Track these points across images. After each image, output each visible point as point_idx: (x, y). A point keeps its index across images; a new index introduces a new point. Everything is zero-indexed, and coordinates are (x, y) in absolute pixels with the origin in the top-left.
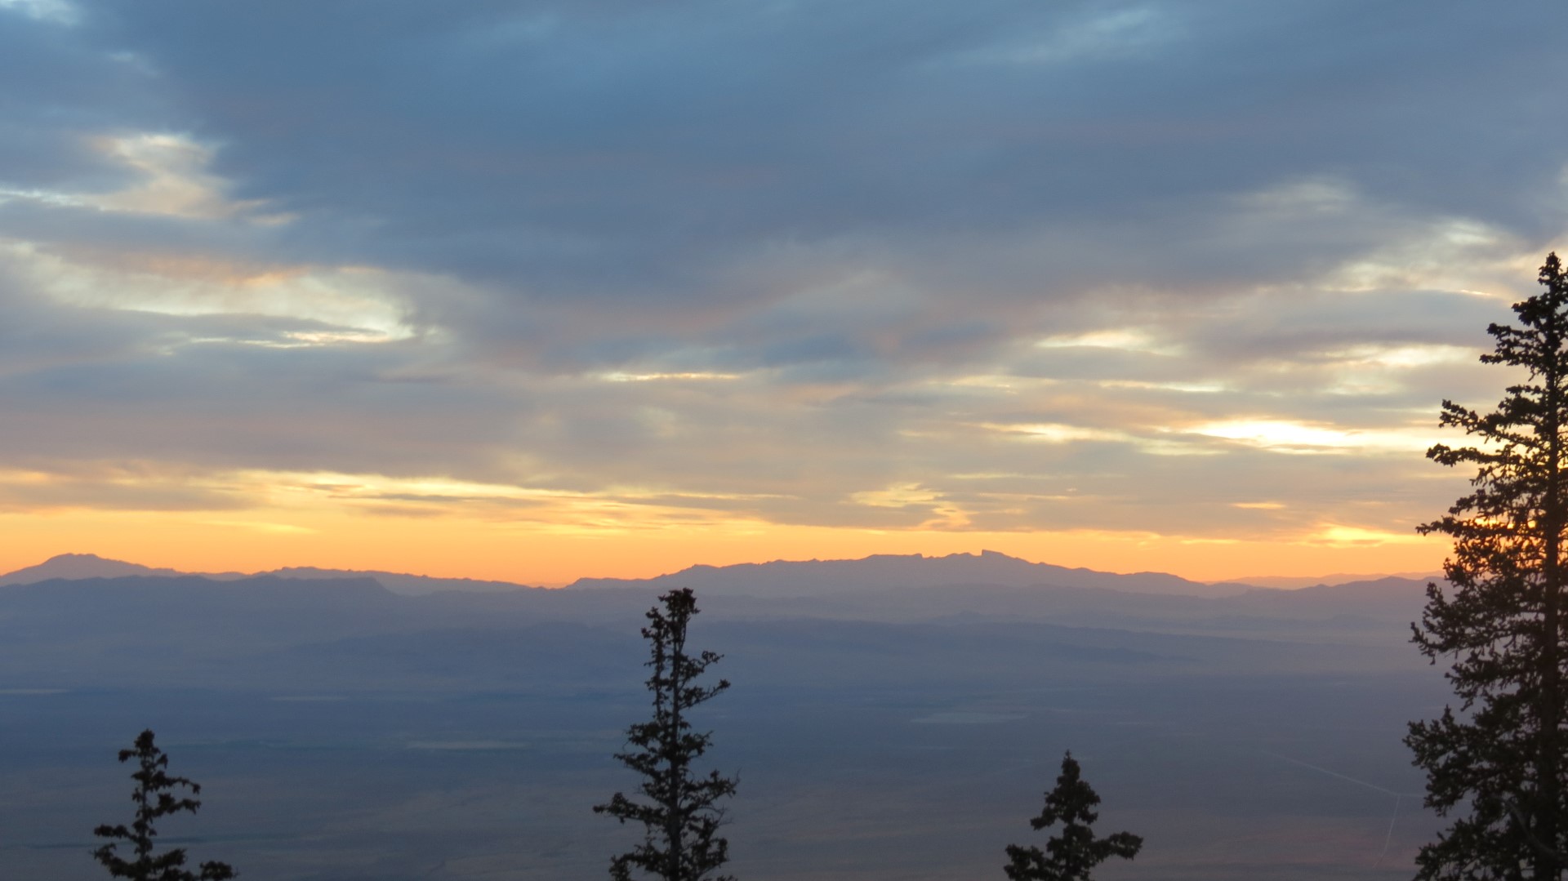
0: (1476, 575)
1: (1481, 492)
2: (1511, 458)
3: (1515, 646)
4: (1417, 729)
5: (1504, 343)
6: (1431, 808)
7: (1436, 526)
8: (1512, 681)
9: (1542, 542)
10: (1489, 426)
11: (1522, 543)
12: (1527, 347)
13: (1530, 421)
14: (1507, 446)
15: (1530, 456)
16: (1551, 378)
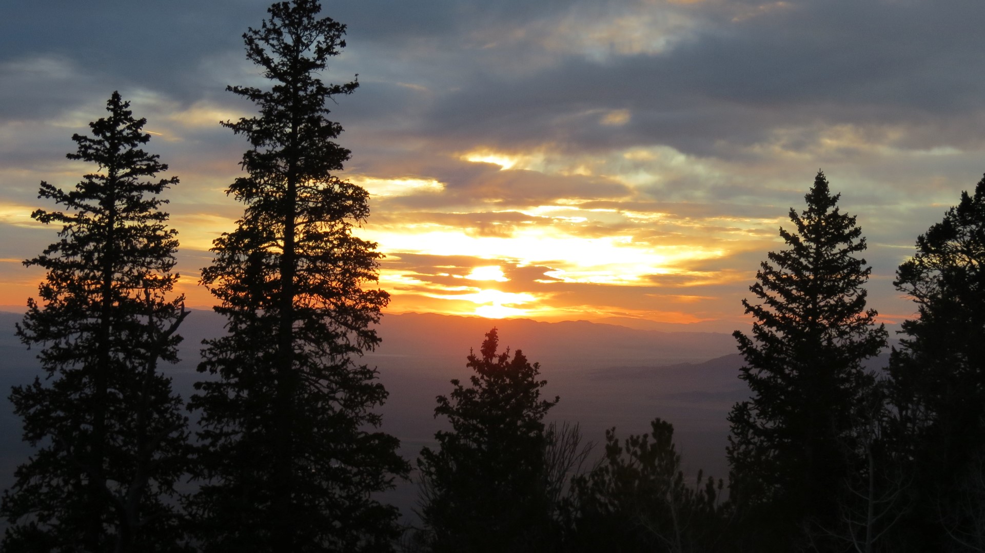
0: (60, 293)
1: (64, 241)
2: (84, 220)
3: (82, 339)
4: (16, 390)
5: (82, 147)
6: (27, 441)
7: (35, 261)
8: (80, 361)
9: (102, 274)
10: (71, 199)
11: (89, 273)
12: (97, 149)
13: (98, 197)
14: (81, 212)
15: (96, 219)
16: (112, 171)
